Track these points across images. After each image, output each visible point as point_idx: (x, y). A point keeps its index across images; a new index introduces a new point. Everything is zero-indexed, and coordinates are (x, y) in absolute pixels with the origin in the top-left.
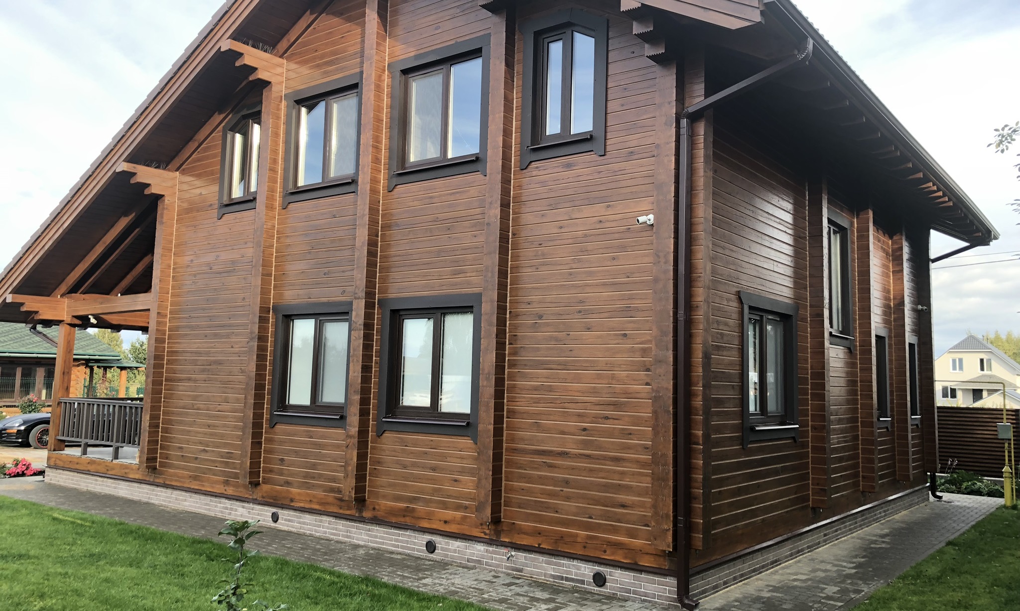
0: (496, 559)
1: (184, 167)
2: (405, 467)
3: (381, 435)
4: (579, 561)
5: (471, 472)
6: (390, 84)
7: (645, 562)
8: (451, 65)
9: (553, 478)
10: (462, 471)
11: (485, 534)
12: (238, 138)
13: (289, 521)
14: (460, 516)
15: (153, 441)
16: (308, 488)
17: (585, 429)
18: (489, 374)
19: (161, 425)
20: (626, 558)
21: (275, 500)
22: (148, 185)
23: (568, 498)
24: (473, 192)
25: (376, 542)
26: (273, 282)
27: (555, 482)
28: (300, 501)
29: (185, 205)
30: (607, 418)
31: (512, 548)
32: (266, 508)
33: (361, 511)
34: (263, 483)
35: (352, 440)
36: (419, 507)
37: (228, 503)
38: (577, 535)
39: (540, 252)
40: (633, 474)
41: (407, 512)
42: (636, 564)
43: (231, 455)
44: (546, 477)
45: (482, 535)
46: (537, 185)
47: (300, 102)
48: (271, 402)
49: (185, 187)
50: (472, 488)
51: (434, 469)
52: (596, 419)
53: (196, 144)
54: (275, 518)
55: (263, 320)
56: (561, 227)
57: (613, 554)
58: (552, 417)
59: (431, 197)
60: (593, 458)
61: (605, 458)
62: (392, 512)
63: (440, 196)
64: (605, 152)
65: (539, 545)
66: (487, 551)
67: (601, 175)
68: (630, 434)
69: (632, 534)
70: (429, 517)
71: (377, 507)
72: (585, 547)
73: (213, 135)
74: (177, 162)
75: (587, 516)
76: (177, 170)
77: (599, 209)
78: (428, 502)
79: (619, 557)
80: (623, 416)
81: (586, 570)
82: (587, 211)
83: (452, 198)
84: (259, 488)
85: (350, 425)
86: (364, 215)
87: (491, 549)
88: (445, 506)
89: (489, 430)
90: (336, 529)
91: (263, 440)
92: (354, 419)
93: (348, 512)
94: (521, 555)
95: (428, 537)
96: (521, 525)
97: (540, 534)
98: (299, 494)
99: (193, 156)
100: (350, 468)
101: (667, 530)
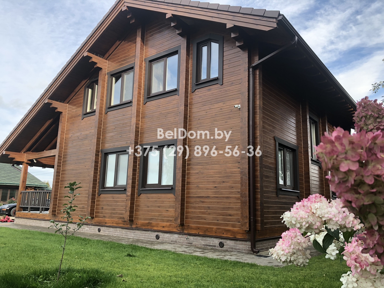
1: (70, 102)
2: (148, 207)
3: (140, 195)
4: (214, 238)
5: (173, 207)
6: (145, 66)
7: (239, 237)
8: (167, 58)
9: (204, 207)
10: (170, 207)
11: (178, 230)
12: (90, 90)
13: (104, 231)
14: (169, 224)
15: (55, 204)
16: (112, 218)
17: (216, 187)
18: (180, 168)
19: (58, 198)
20: (231, 235)
21: (99, 223)
22: (57, 108)
23: (209, 214)
24: (175, 102)
25: (137, 237)
26: (101, 141)
27: (204, 208)
28: (109, 223)
29: (70, 116)
30: (224, 182)
31: (188, 235)
32: (96, 227)
33: (131, 225)
34: (95, 217)
35: (129, 197)
36: (154, 222)
38: (213, 228)
39: (199, 122)
40: (234, 203)
41: (149, 224)
42: (235, 237)
43: (84, 208)
44: (201, 207)
45: (177, 231)
46: (198, 98)
47: (112, 75)
48: (99, 186)
49: (70, 109)
50: (173, 213)
51: (159, 207)
52: (220, 183)
53: (75, 93)
54: (99, 230)
55: (97, 155)
56: (207, 112)
57: (226, 234)
58: (203, 184)
59: (159, 106)
60: (219, 198)
61: (223, 197)
62: (143, 225)
63: (163, 105)
64: (223, 84)
65: (199, 233)
67: (221, 92)
68: (233, 187)
69: (233, 226)
70: (157, 225)
71: (137, 223)
72: (216, 233)
73: (81, 89)
74: (67, 100)
75: (217, 220)
76: (67, 103)
77: (221, 104)
78: (157, 220)
79: (229, 235)
80: (230, 181)
81: (216, 242)
82: (216, 106)
83: (167, 105)
84: (94, 219)
85: (128, 192)
86: (134, 113)
87: (180, 236)
88: (163, 221)
89: (180, 189)
90: (122, 233)
91: (96, 201)
92: (129, 190)
93: (127, 226)
94: (191, 238)
95: (156, 233)
96: (192, 226)
97: (199, 229)
98: (109, 220)
99: (74, 98)
100: (128, 208)
101: (247, 222)
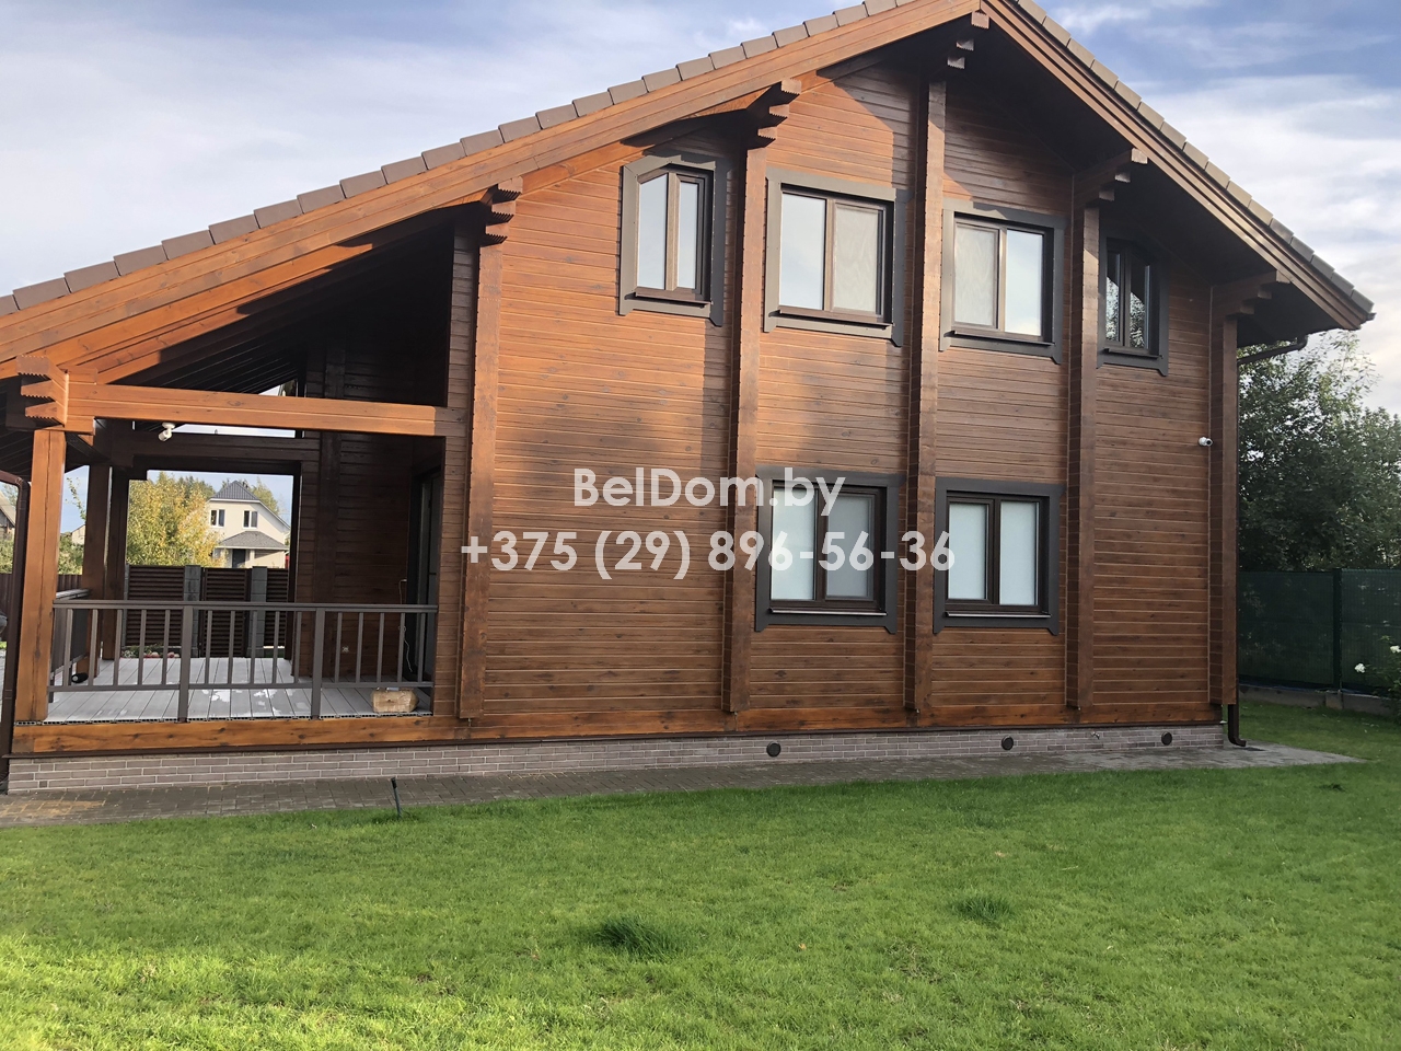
0: (1076, 742)
2: (972, 665)
3: (939, 632)
4: (1150, 727)
5: (1048, 663)
7: (1198, 718)
10: (1038, 663)
13: (800, 750)
14: (1038, 707)
16: (831, 704)
20: (1186, 717)
23: (1139, 676)
25: (938, 752)
28: (819, 722)
31: (1092, 728)
32: (757, 740)
35: (925, 639)
36: (991, 705)
37: (672, 745)
38: (1148, 706)
41: (976, 712)
44: (1120, 660)
45: (1063, 722)
48: (758, 598)
50: (1047, 678)
51: (1007, 663)
54: (774, 751)
57: (1177, 716)
60: (1159, 640)
62: (957, 715)
65: (1118, 720)
66: (1068, 736)
70: (1006, 713)
72: (1155, 715)
78: (1001, 699)
79: (1180, 718)
81: (1156, 734)
85: (921, 623)
87: (1072, 733)
88: (1020, 700)
89: (1090, 621)
90: (879, 748)
92: (927, 617)
95: (1004, 734)
97: (1116, 711)
98: (814, 714)
101: (1233, 689)
